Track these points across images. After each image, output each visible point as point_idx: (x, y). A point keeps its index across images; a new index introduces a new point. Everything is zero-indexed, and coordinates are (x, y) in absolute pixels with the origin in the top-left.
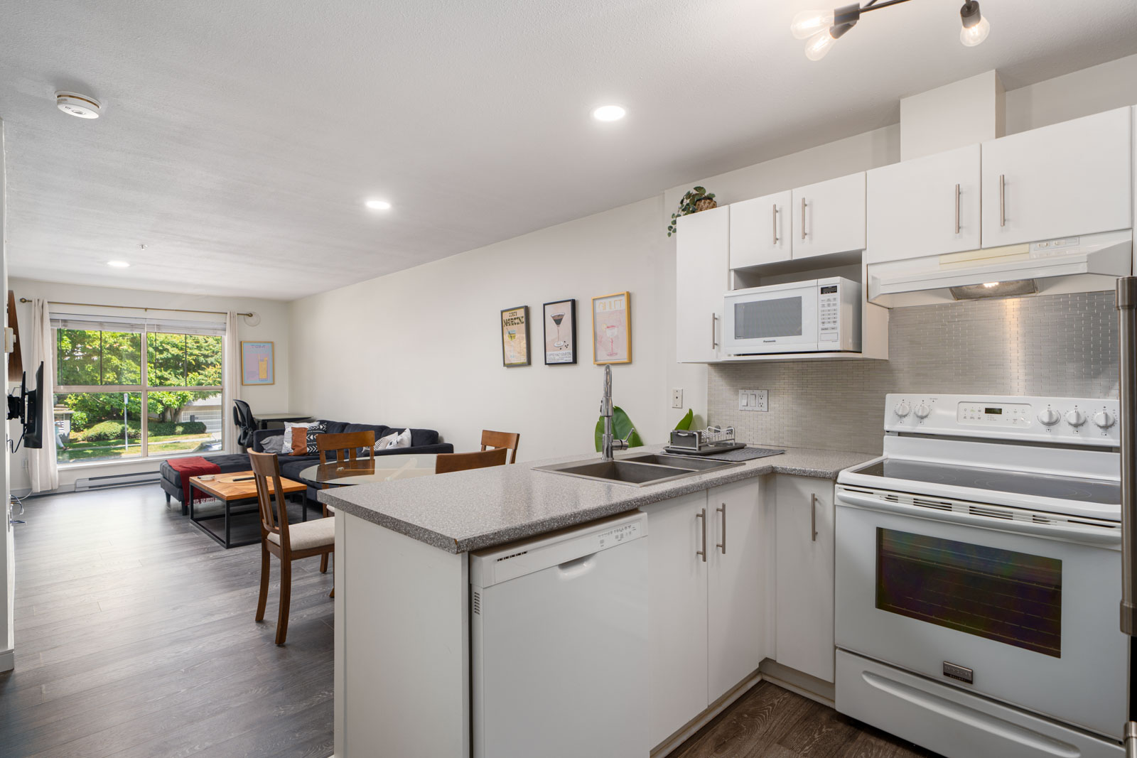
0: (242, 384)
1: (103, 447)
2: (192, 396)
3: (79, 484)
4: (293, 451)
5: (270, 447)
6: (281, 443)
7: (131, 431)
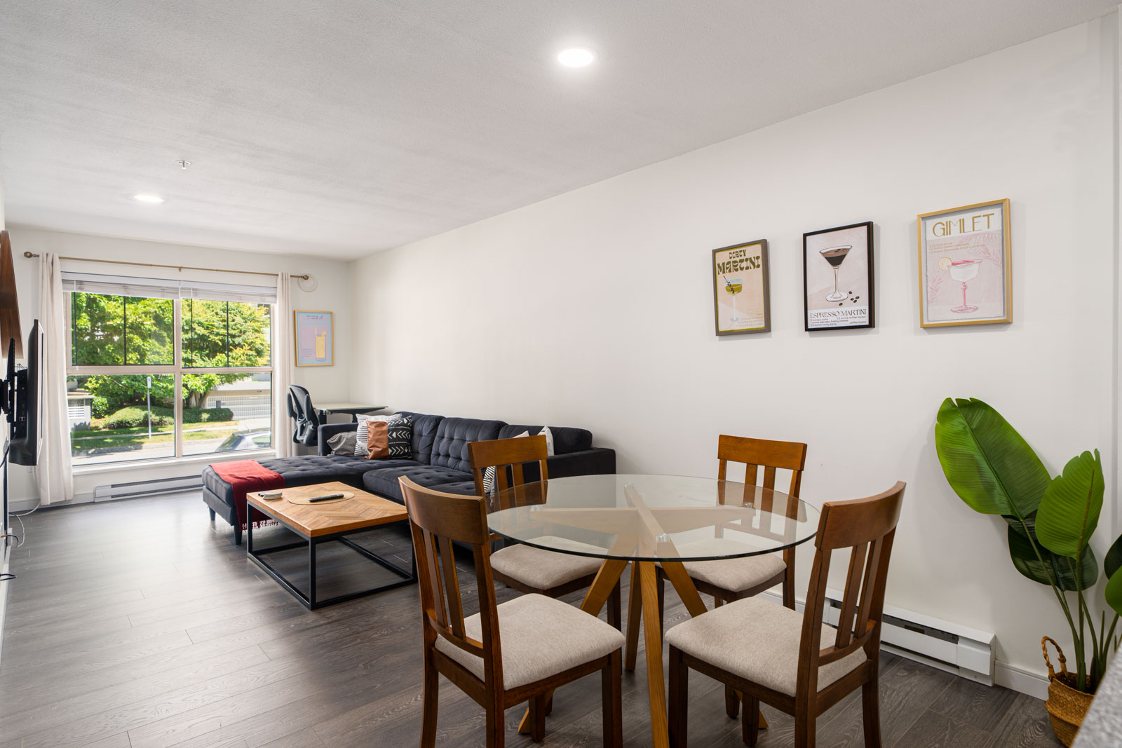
0: (296, 365)
1: (124, 435)
2: (219, 380)
3: (99, 493)
4: (370, 453)
5: (339, 447)
6: (354, 442)
7: (154, 418)
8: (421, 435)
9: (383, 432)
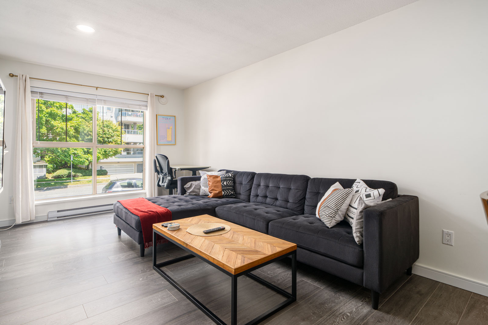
0: (158, 145)
1: (60, 181)
3: (50, 215)
4: (210, 195)
5: (191, 190)
6: (199, 187)
7: (73, 174)
8: (241, 184)
9: (218, 182)
